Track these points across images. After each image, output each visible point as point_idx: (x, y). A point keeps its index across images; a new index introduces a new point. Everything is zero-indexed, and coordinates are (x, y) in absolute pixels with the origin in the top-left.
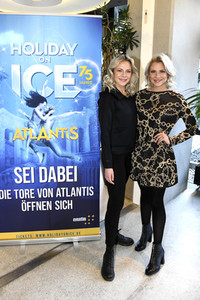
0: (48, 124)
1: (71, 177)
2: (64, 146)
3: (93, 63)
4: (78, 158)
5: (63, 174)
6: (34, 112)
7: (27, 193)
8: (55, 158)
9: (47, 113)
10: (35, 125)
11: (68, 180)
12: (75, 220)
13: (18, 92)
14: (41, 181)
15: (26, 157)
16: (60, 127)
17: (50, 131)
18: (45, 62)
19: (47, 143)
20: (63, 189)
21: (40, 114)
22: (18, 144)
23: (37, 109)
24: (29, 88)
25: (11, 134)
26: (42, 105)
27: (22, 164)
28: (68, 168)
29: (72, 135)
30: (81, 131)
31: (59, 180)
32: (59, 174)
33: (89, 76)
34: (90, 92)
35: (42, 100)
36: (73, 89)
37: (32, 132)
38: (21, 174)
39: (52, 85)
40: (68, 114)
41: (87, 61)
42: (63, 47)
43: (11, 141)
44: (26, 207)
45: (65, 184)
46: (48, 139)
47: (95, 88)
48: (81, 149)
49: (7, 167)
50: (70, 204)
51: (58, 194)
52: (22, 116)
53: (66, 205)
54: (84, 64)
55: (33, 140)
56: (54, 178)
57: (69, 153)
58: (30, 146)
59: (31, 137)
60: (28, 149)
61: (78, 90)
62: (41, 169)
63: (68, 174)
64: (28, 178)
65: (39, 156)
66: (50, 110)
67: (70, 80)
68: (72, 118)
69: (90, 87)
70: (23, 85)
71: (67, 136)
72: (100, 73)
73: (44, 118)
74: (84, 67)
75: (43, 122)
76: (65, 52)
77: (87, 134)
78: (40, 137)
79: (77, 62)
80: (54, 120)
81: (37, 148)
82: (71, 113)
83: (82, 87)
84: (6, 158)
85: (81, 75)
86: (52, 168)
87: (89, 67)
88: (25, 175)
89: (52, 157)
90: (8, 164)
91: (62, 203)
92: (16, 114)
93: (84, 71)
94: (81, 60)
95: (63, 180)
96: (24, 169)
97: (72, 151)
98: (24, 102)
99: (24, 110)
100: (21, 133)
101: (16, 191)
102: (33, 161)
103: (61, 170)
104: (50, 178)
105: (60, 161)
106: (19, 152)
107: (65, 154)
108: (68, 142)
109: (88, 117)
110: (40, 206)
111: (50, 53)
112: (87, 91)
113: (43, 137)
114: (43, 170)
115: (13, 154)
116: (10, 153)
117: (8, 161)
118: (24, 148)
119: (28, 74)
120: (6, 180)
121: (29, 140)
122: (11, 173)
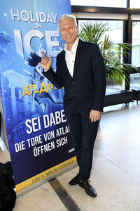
1: (64, 118)
2: (57, 95)
5: (59, 117)
6: (35, 70)
7: (37, 140)
8: (53, 106)
10: (37, 81)
11: (63, 121)
12: (70, 151)
13: (22, 55)
14: (46, 127)
15: (33, 109)
17: (48, 85)
18: (38, 28)
20: (60, 129)
21: (39, 71)
22: (27, 99)
23: (37, 68)
24: (29, 50)
25: (20, 91)
27: (30, 117)
28: (62, 111)
31: (57, 123)
32: (57, 118)
36: (59, 50)
37: (36, 87)
38: (31, 124)
39: (45, 47)
42: (49, 16)
43: (20, 97)
44: (37, 152)
46: (47, 91)
49: (20, 122)
50: (66, 140)
51: (58, 134)
52: (27, 75)
53: (63, 141)
55: (36, 94)
56: (54, 122)
57: (61, 100)
58: (36, 99)
60: (34, 102)
62: (44, 117)
63: (62, 116)
64: (37, 127)
65: (42, 106)
67: (56, 43)
70: (25, 48)
75: (42, 78)
76: (51, 20)
78: (42, 90)
81: (40, 100)
84: (18, 114)
86: (52, 114)
88: (34, 124)
89: (51, 106)
90: (20, 119)
91: (61, 140)
92: (21, 73)
95: (60, 122)
96: (33, 119)
98: (27, 63)
99: (28, 69)
100: (27, 89)
101: (28, 140)
102: (39, 112)
103: (58, 115)
104: (51, 123)
105: (56, 107)
106: (28, 106)
107: (58, 101)
108: (60, 91)
110: (47, 148)
111: (41, 20)
113: (43, 90)
114: (46, 117)
115: (23, 109)
116: (20, 109)
117: (20, 116)
118: (31, 102)
119: (27, 38)
120: (20, 134)
121: (34, 95)
122: (23, 126)
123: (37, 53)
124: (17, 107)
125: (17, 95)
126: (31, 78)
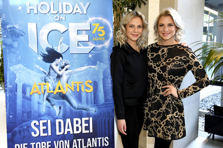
0: (65, 78)
1: (87, 128)
2: (79, 99)
3: (105, 21)
4: (93, 110)
5: (78, 125)
6: (51, 67)
8: (71, 111)
9: (63, 68)
10: (52, 79)
11: (84, 131)
13: (35, 49)
14: (58, 133)
15: (43, 110)
16: (75, 81)
17: (66, 85)
18: (60, 21)
19: (64, 97)
20: (79, 140)
21: (56, 68)
22: (36, 98)
23: (53, 65)
24: (45, 45)
25: (28, 89)
26: (58, 61)
27: (39, 117)
28: (84, 119)
29: (87, 88)
30: (95, 85)
31: (76, 132)
32: (75, 126)
33: (101, 33)
34: (103, 48)
35: (58, 55)
36: (87, 45)
37: (49, 86)
38: (38, 127)
39: (67, 41)
40: (83, 68)
41: (100, 19)
42: (77, 6)
43: (28, 95)
45: (81, 135)
46: (64, 92)
47: (107, 44)
48: (95, 102)
49: (24, 121)
51: (75, 146)
52: (39, 71)
54: (97, 21)
56: (71, 130)
57: (84, 105)
58: (48, 99)
59: (48, 91)
60: (45, 103)
61: (91, 46)
62: (57, 121)
63: (84, 125)
64: (45, 131)
65: (56, 109)
66: (66, 65)
67: (85, 37)
68: (87, 72)
69: (102, 43)
70: (40, 42)
71: (83, 89)
72: (111, 29)
73: (60, 73)
74: (97, 25)
75: (59, 77)
76: (79, 11)
77: (101, 87)
78: (57, 90)
79: (90, 19)
80: (70, 74)
81: (54, 101)
82: (86, 67)
83: (95, 42)
84: (23, 112)
85: (94, 32)
86: (68, 121)
87: (101, 24)
88: (42, 128)
89: (69, 110)
90: (25, 118)
92: (33, 70)
93: (97, 28)
94: (94, 18)
95: (79, 132)
96: (41, 122)
97: (87, 103)
98: (40, 58)
99: (41, 66)
100: (38, 88)
102: (50, 114)
103: (77, 122)
104: (67, 130)
105: (76, 113)
106: (36, 107)
107: (81, 106)
108: (84, 95)
109: (102, 71)
111: (65, 12)
112: (100, 46)
113: (59, 91)
114: (60, 123)
115: (30, 109)
116: (27, 107)
117: (25, 115)
118: (41, 102)
119: (44, 31)
120: (22, 134)
121: (46, 94)
122: (28, 127)
123: (55, 49)
124: (23, 105)
125: (24, 92)
126: (45, 75)
